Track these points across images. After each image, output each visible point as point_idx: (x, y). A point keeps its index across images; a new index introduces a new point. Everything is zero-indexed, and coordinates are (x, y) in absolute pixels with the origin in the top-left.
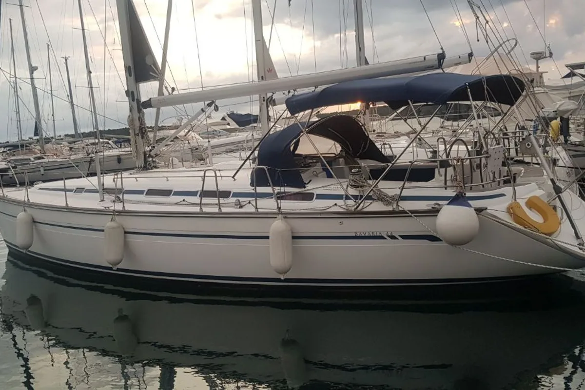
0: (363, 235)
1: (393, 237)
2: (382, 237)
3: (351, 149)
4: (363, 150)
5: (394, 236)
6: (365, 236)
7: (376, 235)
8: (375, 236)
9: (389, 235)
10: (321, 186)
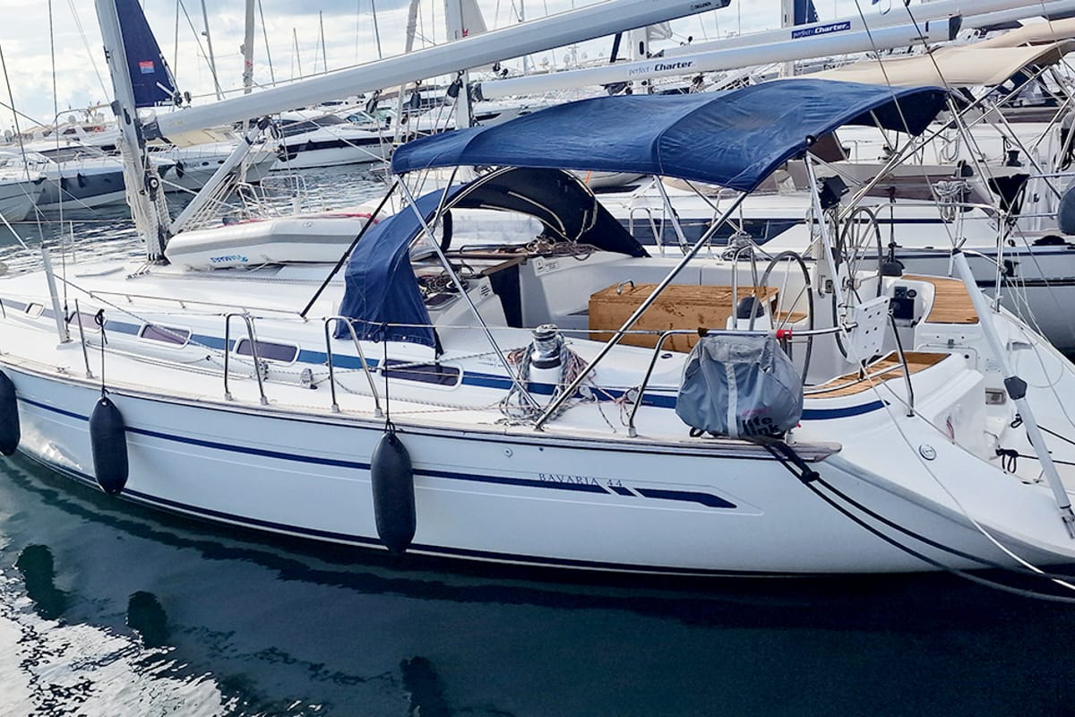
0: (558, 481)
1: (622, 491)
2: (597, 489)
3: (563, 229)
4: (586, 227)
5: (624, 488)
6: (562, 483)
7: (585, 483)
8: (582, 485)
9: (614, 485)
10: (472, 354)
